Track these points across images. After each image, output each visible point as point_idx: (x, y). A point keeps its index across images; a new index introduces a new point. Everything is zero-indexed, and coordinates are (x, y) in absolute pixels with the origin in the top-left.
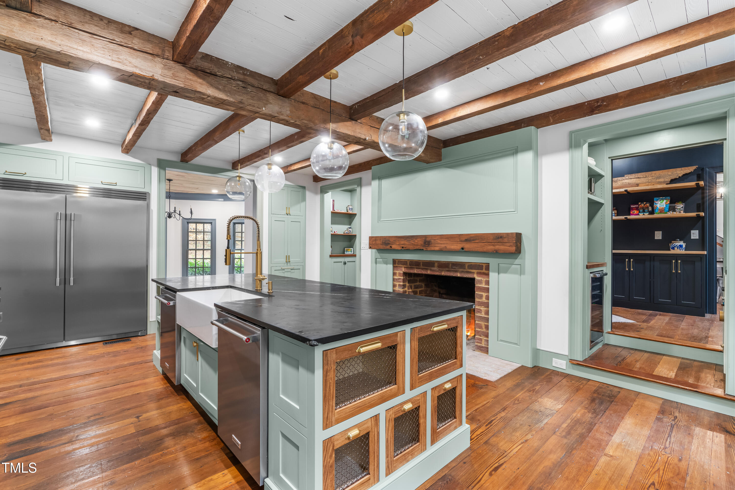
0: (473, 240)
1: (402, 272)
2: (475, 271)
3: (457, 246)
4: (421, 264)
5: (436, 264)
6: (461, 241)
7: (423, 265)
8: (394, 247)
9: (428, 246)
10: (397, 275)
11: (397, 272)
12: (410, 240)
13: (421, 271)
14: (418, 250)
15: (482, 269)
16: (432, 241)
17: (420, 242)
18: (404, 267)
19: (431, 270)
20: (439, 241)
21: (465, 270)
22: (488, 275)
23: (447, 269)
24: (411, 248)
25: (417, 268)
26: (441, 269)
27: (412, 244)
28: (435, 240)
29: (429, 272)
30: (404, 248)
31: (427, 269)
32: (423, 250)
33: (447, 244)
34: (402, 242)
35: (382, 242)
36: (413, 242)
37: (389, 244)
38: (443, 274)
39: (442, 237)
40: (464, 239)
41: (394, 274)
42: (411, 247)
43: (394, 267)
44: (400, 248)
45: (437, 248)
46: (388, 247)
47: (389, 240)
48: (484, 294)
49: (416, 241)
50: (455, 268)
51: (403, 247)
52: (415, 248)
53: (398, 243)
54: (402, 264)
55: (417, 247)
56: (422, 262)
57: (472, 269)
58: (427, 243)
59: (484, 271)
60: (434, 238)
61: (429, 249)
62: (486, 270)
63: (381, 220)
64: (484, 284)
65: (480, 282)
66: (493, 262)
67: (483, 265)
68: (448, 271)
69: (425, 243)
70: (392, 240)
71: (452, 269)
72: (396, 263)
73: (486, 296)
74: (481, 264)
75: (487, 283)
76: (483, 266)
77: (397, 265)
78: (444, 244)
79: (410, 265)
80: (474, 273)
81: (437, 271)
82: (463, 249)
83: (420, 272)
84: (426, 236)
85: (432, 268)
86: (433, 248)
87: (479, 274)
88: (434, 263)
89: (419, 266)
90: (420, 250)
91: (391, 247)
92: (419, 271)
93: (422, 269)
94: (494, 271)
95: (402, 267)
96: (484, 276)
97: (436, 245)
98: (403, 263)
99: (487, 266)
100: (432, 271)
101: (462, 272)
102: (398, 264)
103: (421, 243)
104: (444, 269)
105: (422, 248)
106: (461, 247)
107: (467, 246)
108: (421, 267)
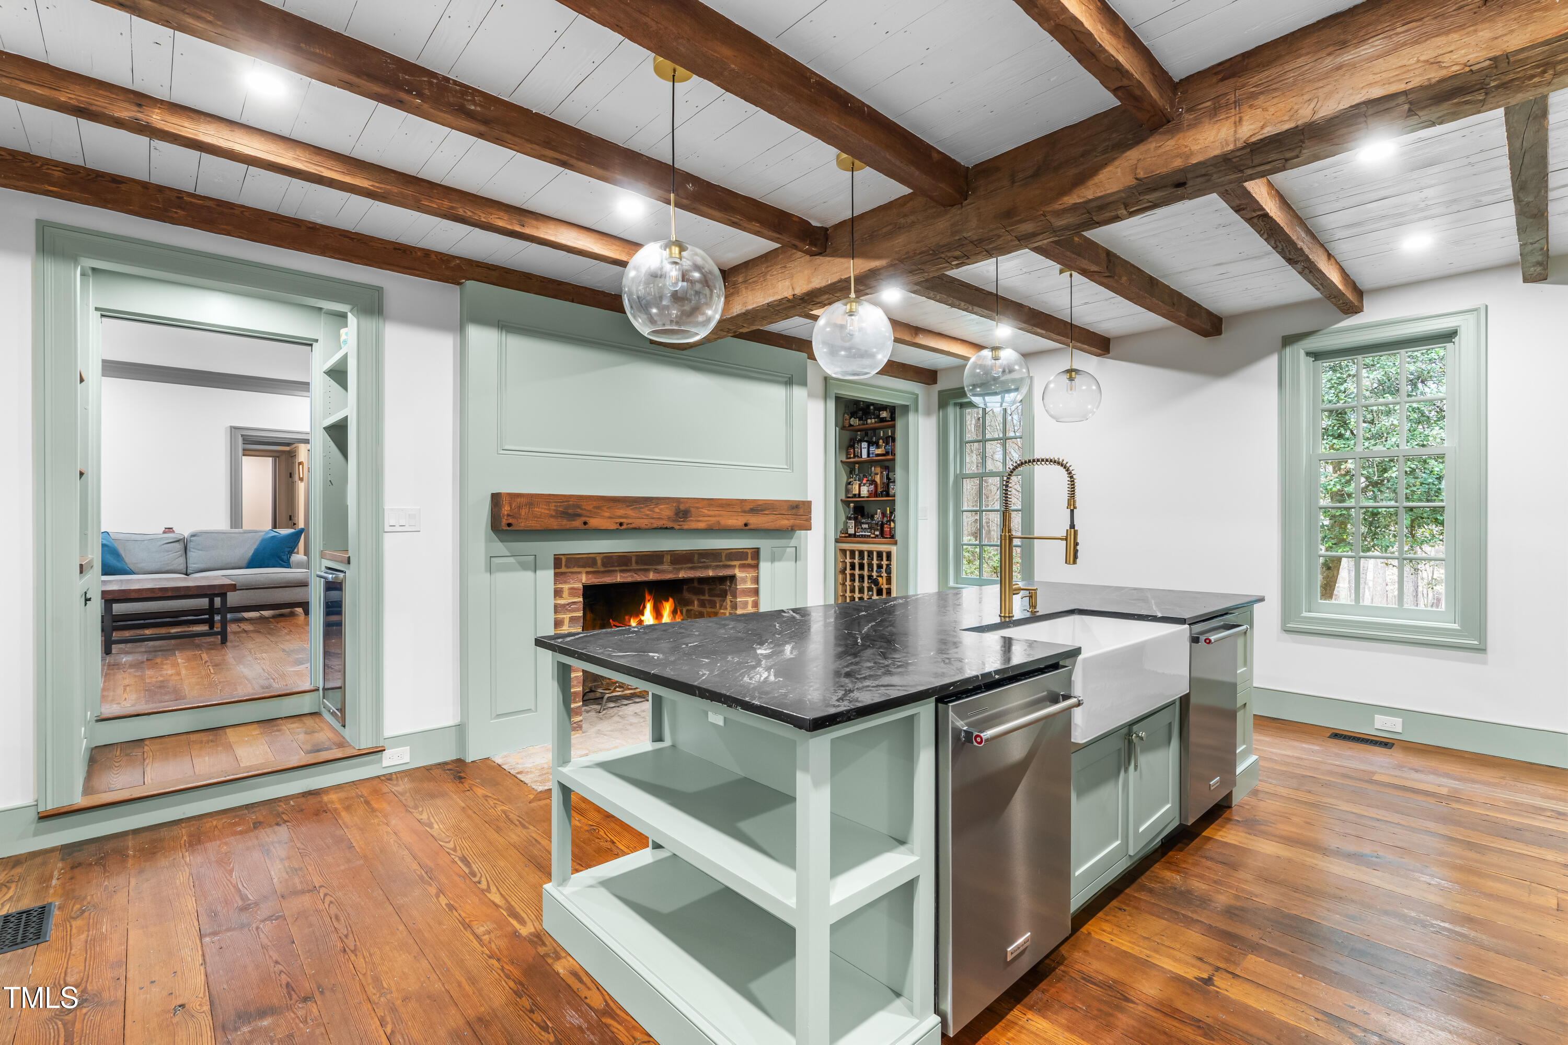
0: (762, 510)
1: (580, 586)
2: (737, 563)
3: (736, 521)
4: (634, 560)
5: (667, 558)
6: (745, 512)
7: (637, 563)
8: (594, 522)
9: (683, 521)
10: (565, 594)
11: (566, 587)
12: (642, 508)
13: (632, 576)
14: (661, 528)
15: (746, 559)
16: (692, 509)
17: (666, 512)
18: (587, 573)
19: (656, 571)
20: (706, 511)
21: (721, 563)
22: (756, 567)
23: (690, 565)
24: (643, 526)
25: (622, 571)
26: (677, 566)
27: (647, 515)
28: (697, 508)
29: (652, 576)
30: (624, 527)
31: (647, 570)
32: (672, 528)
33: (720, 516)
34: (621, 512)
35: (556, 511)
36: (648, 512)
37: (580, 515)
38: (680, 576)
39: (711, 503)
40: (747, 508)
41: (558, 593)
42: (643, 523)
43: (556, 575)
44: (614, 527)
45: (702, 525)
46: (578, 523)
47: (579, 507)
48: (750, 600)
49: (657, 510)
50: (704, 562)
51: (621, 524)
52: (655, 526)
53: (607, 514)
54: (579, 566)
55: (660, 523)
56: (637, 555)
57: (732, 560)
58: (681, 515)
59: (750, 561)
60: (697, 505)
61: (686, 527)
62: (752, 559)
63: (506, 448)
64: (749, 583)
65: (744, 580)
66: (765, 545)
67: (748, 551)
68: (692, 568)
69: (677, 514)
70: (588, 506)
71: (700, 565)
72: (563, 566)
73: (753, 601)
74: (745, 551)
75: (756, 580)
76: (747, 553)
77: (563, 569)
78: (715, 516)
79: (604, 565)
80: (734, 566)
81: (670, 572)
82: (746, 525)
83: (629, 580)
84: (678, 500)
85: (659, 567)
86: (694, 525)
87: (742, 566)
88: (663, 556)
89: (627, 565)
90: (666, 528)
91: (585, 523)
92: (627, 577)
93: (636, 571)
94: (766, 561)
95: (580, 573)
96: (750, 570)
97: (701, 519)
98: (587, 561)
99: (756, 553)
100: (658, 573)
101: (717, 567)
102: (567, 566)
103: (667, 514)
104: (684, 566)
105: (670, 525)
106: (743, 523)
107: (754, 520)
108: (634, 566)
